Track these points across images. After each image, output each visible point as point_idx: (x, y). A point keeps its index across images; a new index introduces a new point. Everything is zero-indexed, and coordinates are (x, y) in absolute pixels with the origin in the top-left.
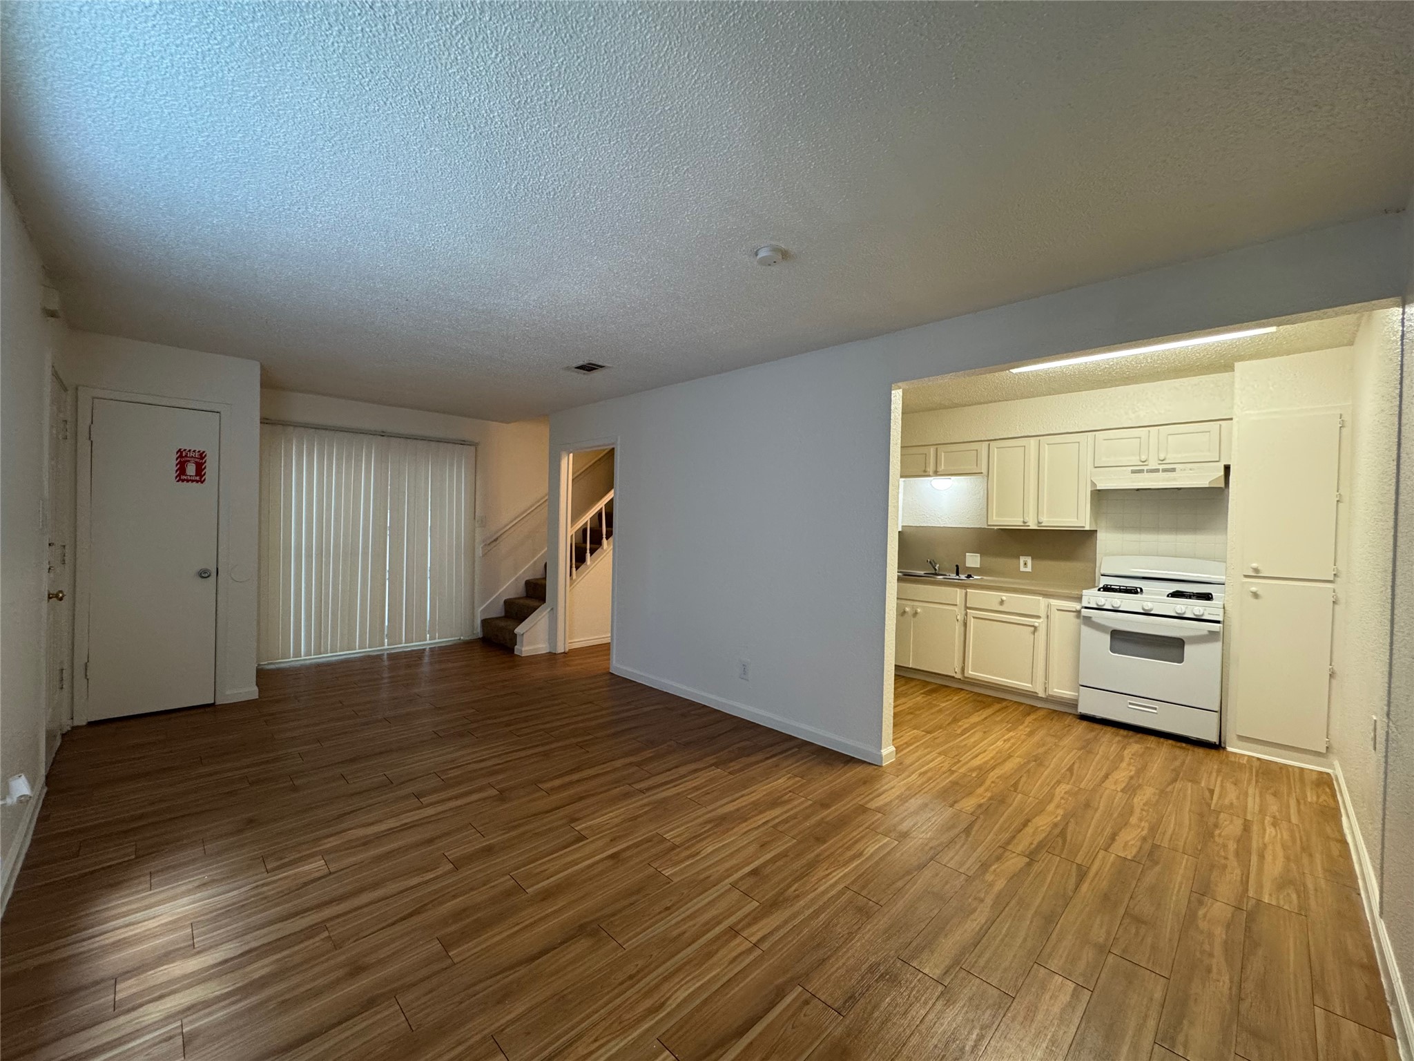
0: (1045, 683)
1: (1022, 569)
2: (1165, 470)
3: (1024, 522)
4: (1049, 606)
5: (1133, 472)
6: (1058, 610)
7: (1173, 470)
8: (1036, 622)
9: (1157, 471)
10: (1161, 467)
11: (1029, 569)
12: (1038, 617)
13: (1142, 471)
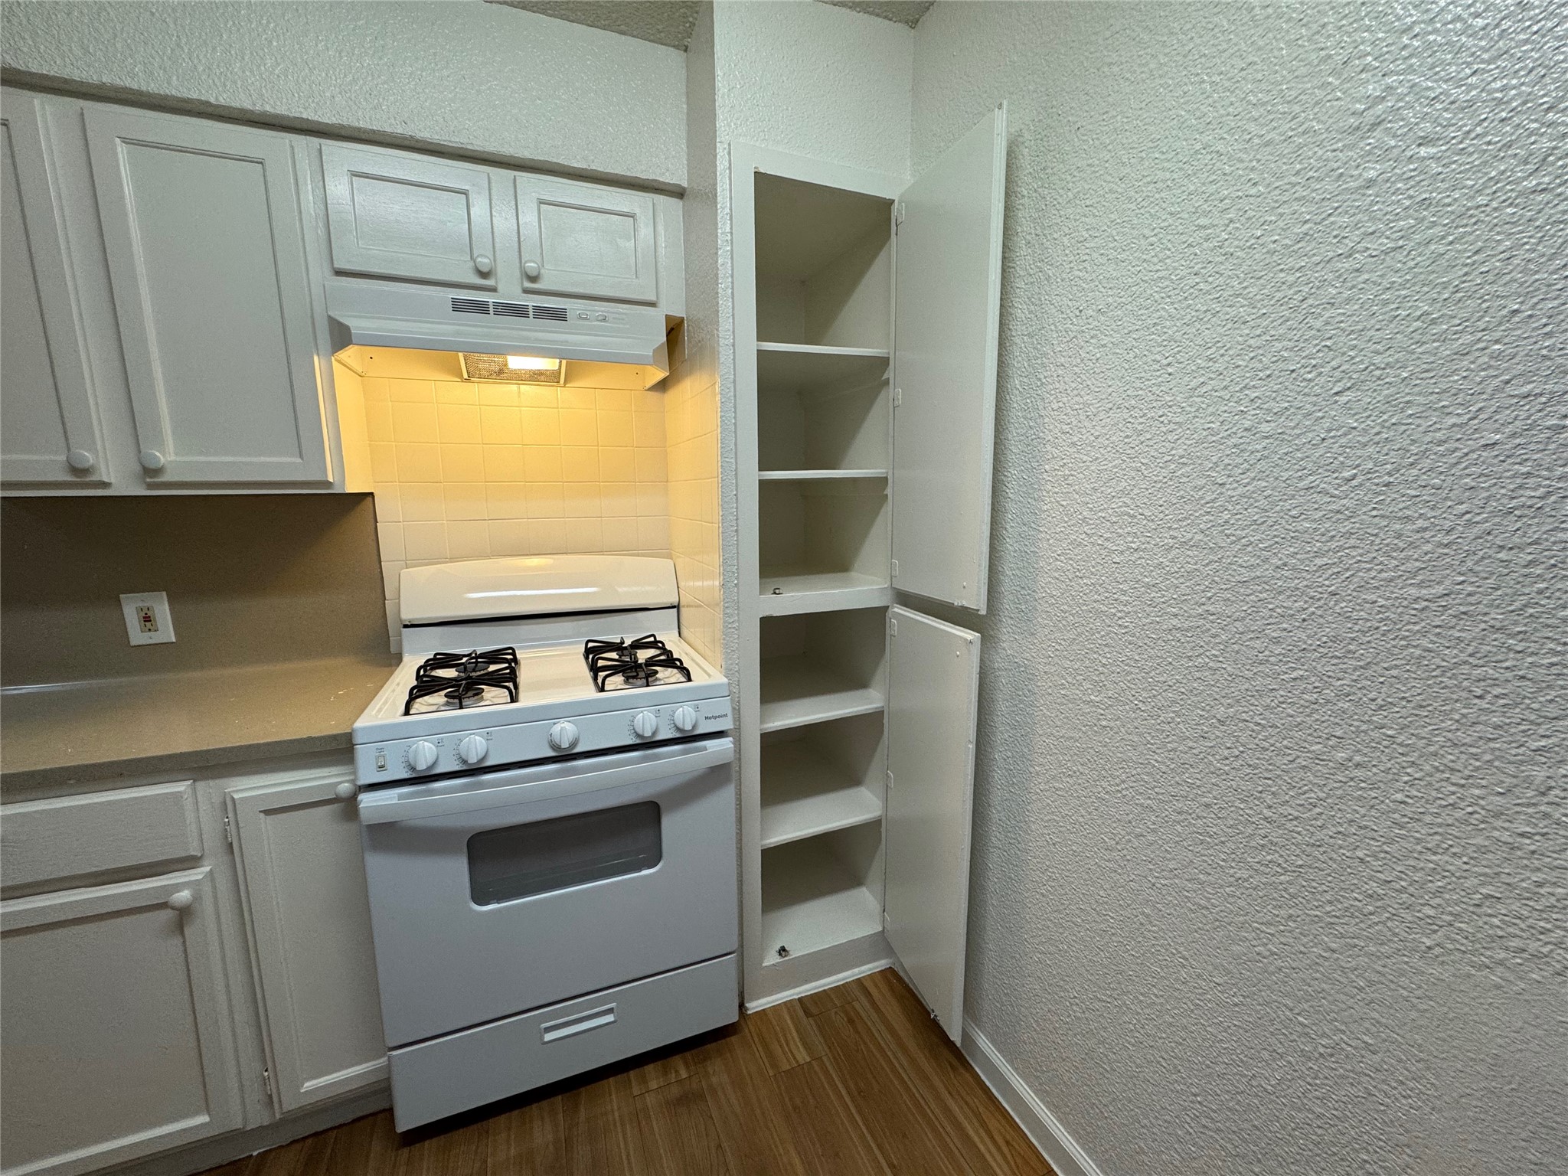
0: (265, 1081)
1: (138, 636)
2: (541, 313)
3: (75, 470)
4: (228, 806)
5: (459, 306)
6: (268, 812)
7: (560, 315)
8: (181, 887)
9: (519, 311)
10: (532, 301)
11: (166, 631)
12: (189, 862)
13: (480, 308)
